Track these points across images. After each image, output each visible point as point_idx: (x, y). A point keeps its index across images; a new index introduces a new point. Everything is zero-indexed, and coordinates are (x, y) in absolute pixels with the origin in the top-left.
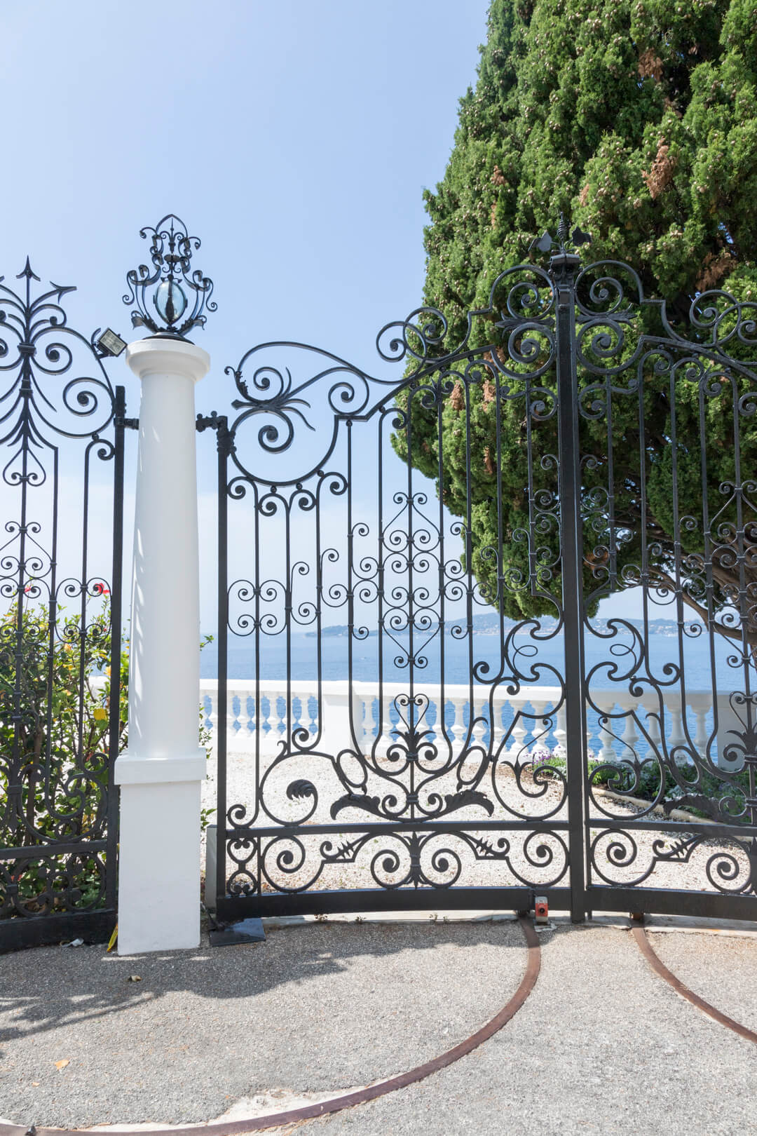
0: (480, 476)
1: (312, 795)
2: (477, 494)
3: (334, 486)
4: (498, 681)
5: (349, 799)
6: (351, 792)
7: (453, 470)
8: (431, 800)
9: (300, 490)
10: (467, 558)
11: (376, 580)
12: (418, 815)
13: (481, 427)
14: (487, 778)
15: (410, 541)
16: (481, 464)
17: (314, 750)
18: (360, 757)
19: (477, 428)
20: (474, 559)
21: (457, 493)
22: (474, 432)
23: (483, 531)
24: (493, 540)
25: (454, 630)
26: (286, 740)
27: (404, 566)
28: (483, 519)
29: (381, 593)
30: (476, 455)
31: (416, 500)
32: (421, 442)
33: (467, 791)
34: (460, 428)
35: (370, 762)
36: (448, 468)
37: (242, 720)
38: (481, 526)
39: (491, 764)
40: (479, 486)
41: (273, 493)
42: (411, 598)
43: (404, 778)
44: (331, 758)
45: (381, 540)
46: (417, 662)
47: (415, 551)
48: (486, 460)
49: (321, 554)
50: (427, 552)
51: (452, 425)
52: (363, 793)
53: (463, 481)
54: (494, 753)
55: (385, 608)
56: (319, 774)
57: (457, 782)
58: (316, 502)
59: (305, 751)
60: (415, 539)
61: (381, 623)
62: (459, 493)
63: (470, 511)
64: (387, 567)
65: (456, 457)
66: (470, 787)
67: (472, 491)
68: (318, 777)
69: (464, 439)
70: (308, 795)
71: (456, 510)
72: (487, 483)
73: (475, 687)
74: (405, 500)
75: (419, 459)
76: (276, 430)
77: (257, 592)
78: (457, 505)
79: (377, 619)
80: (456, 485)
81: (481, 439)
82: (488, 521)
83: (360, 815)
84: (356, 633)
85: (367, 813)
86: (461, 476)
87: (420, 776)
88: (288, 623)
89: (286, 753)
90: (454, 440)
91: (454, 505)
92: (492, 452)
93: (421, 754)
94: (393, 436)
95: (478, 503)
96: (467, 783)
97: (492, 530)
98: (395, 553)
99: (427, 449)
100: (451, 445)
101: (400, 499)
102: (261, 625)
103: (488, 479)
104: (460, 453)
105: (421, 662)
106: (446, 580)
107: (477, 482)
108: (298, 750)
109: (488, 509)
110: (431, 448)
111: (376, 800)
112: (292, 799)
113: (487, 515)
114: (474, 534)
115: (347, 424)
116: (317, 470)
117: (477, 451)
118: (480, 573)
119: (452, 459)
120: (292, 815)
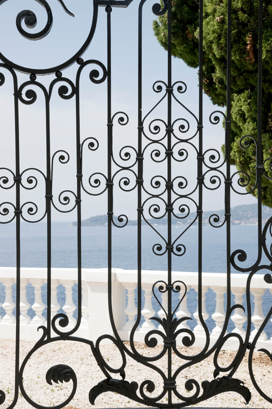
0: (242, 64)
1: (71, 381)
2: (239, 83)
3: (94, 74)
4: (254, 269)
5: (107, 384)
6: (109, 377)
7: (216, 58)
8: (189, 385)
9: (59, 78)
10: (228, 148)
11: (135, 169)
12: (175, 400)
13: (244, 12)
14: (244, 365)
15: (169, 131)
16: (243, 52)
17: (74, 335)
18: (119, 343)
19: (240, 14)
20: (235, 148)
21: (219, 82)
22: (237, 18)
23: (245, 121)
24: (254, 129)
25: (212, 220)
26: (46, 326)
27: (163, 155)
28: (245, 108)
29: (140, 182)
30: (239, 42)
31: (175, 88)
32: (184, 29)
33: (224, 377)
34: (222, 14)
35: (129, 348)
36: (210, 56)
37: (7, 306)
38: (242, 115)
39: (248, 351)
40: (241, 74)
41: (33, 81)
42: (169, 187)
43: (162, 364)
44: (90, 343)
45: (141, 129)
46: (175, 250)
47: (174, 141)
48: (248, 47)
49: (81, 143)
50: (186, 141)
51: (215, 11)
52: (120, 378)
53: (223, 69)
54: (251, 340)
55: (144, 196)
56: (82, 359)
57: (214, 368)
58: (76, 90)
59: (65, 337)
60: (174, 128)
61: (140, 211)
62: (221, 81)
63: (232, 99)
64: (146, 156)
65: (219, 44)
66: (226, 374)
67: (233, 80)
68: (80, 362)
69: (226, 26)
70: (67, 381)
71: (217, 100)
72: (248, 72)
73: (232, 275)
74: (164, 88)
75: (182, 48)
76: (34, 15)
77: (18, 179)
78: (220, 94)
79: (137, 207)
80: (218, 74)
81: (243, 25)
82: (249, 111)
83: (121, 401)
84: (116, 221)
85: (127, 399)
86: (223, 64)
87: (177, 362)
88: (48, 211)
89: (46, 339)
90: (216, 27)
91: (216, 95)
92: (255, 39)
93: (179, 339)
94: (156, 23)
95: (240, 92)
96: (224, 370)
97: (254, 120)
98: (154, 142)
99: (190, 36)
100: (214, 32)
101: (160, 88)
102: (21, 212)
103: (250, 67)
104: (222, 41)
105: (179, 250)
106: (205, 169)
107: (239, 70)
108: (56, 335)
109: (250, 98)
110: (194, 37)
111: (134, 384)
112: (51, 384)
113: (249, 104)
114: (235, 123)
115: (107, 10)
116: (77, 58)
117: (240, 37)
118: (240, 162)
119: (214, 47)
120: (54, 400)
